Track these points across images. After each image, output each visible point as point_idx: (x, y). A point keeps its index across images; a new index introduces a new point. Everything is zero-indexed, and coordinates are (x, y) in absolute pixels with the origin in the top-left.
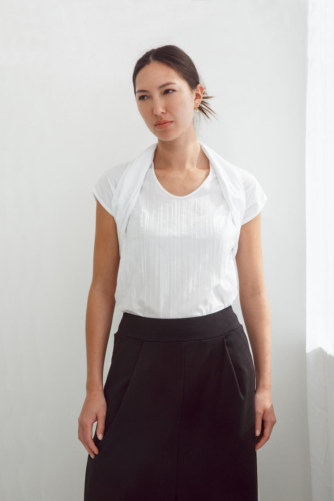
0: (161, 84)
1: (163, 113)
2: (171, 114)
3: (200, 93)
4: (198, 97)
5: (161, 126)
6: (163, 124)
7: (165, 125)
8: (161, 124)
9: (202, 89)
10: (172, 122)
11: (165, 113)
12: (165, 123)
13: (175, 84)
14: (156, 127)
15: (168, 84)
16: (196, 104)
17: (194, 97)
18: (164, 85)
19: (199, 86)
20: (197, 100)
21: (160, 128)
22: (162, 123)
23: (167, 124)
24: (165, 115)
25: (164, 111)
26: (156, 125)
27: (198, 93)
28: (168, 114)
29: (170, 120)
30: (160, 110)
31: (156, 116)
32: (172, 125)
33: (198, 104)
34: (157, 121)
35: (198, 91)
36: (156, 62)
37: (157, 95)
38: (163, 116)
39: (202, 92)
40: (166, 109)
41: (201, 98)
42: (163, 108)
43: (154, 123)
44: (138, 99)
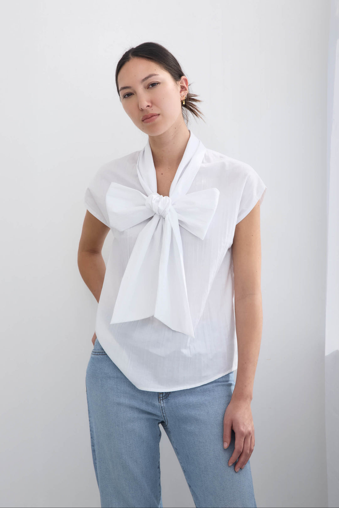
0: (143, 78)
1: (148, 106)
2: (157, 106)
3: (184, 85)
4: (184, 89)
5: (148, 120)
6: (150, 118)
7: (152, 118)
8: (148, 118)
9: (186, 80)
10: (159, 115)
11: (151, 107)
12: (152, 116)
13: (158, 75)
14: (143, 123)
15: (150, 76)
16: (182, 96)
17: (179, 89)
18: (147, 78)
19: (183, 77)
20: (183, 92)
21: (148, 122)
23: (154, 117)
24: (152, 108)
25: (150, 104)
26: (143, 121)
27: (182, 85)
28: (154, 108)
29: (157, 113)
30: (145, 103)
31: (142, 110)
32: (159, 118)
33: (184, 96)
34: (144, 115)
35: (183, 83)
36: (136, 58)
39: (187, 83)
40: (152, 102)
41: (186, 90)
42: (148, 102)
43: (141, 118)
44: (123, 96)
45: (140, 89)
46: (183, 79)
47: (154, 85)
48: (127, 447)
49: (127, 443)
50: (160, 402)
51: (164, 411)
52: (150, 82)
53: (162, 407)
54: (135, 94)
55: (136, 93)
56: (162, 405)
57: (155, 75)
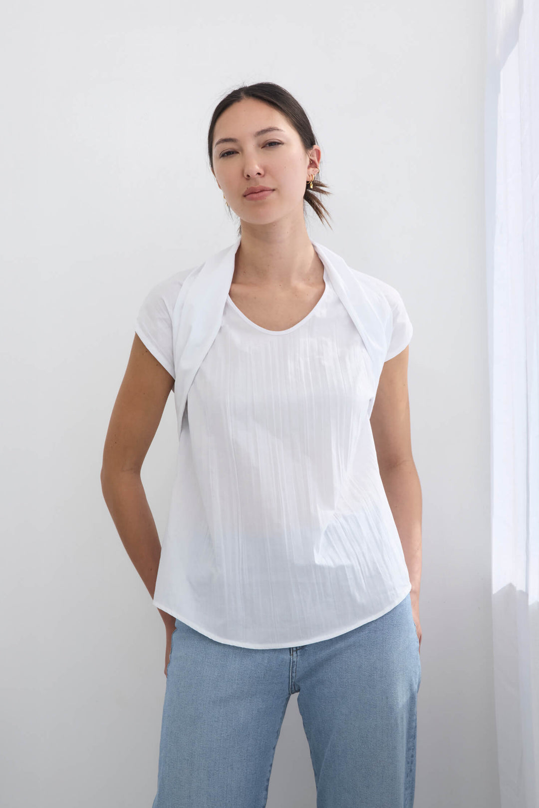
0: (259, 129)
1: (259, 174)
2: (273, 177)
3: (315, 159)
4: (313, 166)
5: (255, 196)
6: (258, 193)
7: (261, 194)
8: (255, 193)
9: (318, 153)
10: (274, 190)
11: (264, 176)
12: (262, 191)
13: (282, 131)
14: (245, 200)
15: (270, 130)
16: (310, 175)
17: (308, 163)
18: (265, 131)
19: (315, 147)
20: (311, 169)
21: (252, 199)
22: (258, 191)
23: (266, 192)
24: (263, 178)
25: (262, 172)
26: (246, 196)
28: (267, 178)
29: (272, 187)
30: (255, 169)
32: (273, 195)
33: (312, 175)
34: (249, 187)
35: (313, 156)
36: (251, 99)
38: (259, 178)
39: (319, 159)
40: (265, 170)
41: (316, 167)
42: (261, 166)
43: (243, 191)
44: (218, 156)
45: (250, 146)
46: (316, 149)
47: (273, 144)
48: (222, 740)
49: (223, 733)
50: (293, 655)
51: (295, 668)
52: (268, 139)
53: (293, 662)
54: (240, 152)
55: (242, 150)
56: (295, 659)
57: (278, 130)
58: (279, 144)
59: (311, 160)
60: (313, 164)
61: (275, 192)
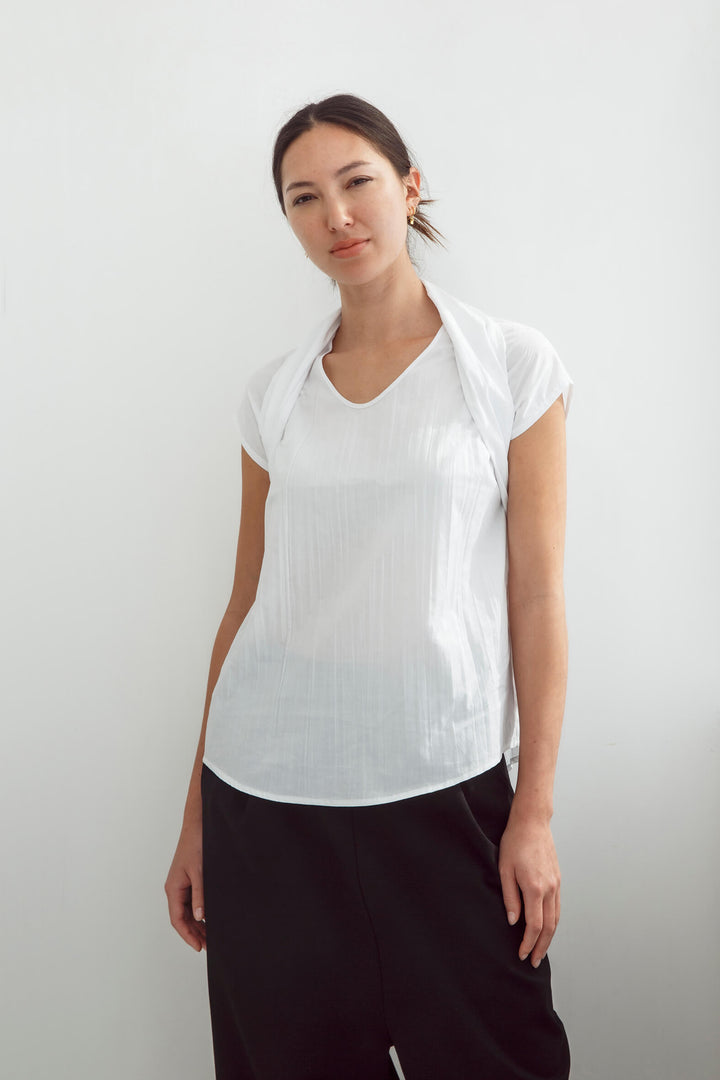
0: (340, 166)
1: (348, 224)
2: (366, 225)
3: (414, 184)
4: (413, 194)
5: (345, 252)
7: (353, 248)
8: (345, 248)
9: (417, 176)
10: (368, 240)
11: (354, 225)
12: (354, 244)
13: (369, 163)
14: (332, 258)
15: (355, 165)
16: (411, 208)
17: (406, 193)
18: (348, 168)
19: (412, 170)
20: (411, 200)
21: (341, 257)
22: (347, 246)
23: (360, 246)
24: (354, 229)
25: (350, 220)
26: (332, 253)
27: (411, 185)
28: (359, 226)
29: (365, 237)
30: (342, 214)
31: (334, 231)
32: (367, 248)
34: (336, 242)
35: (411, 182)
36: (324, 125)
37: (333, 189)
38: (348, 230)
39: (418, 183)
40: (355, 218)
41: (418, 195)
42: (348, 215)
43: (330, 248)
44: (291, 204)
46: (413, 173)
47: (359, 181)
52: (353, 176)
54: (320, 197)
55: (322, 195)
57: (365, 163)
58: (367, 180)
59: (409, 187)
60: (412, 192)
61: (370, 242)
